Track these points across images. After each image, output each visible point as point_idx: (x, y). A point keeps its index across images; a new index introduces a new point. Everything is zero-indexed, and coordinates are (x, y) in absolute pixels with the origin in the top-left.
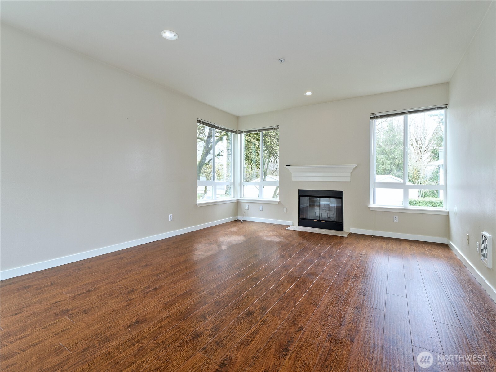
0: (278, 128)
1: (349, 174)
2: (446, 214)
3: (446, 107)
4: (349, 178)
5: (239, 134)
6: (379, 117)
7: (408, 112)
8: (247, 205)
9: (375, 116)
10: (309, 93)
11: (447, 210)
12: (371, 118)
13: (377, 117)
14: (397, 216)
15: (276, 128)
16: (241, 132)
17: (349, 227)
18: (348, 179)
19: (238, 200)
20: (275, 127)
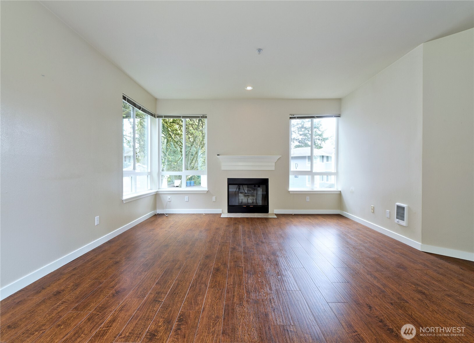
0: (206, 117)
1: (274, 164)
2: (339, 193)
3: (339, 116)
4: (274, 167)
5: (157, 118)
6: (296, 118)
7: (316, 116)
8: (169, 197)
9: (293, 116)
10: (249, 88)
11: (339, 190)
12: (291, 118)
13: (295, 118)
14: (309, 197)
15: (204, 117)
16: (159, 117)
17: (274, 209)
18: (273, 169)
19: (158, 191)
20: (202, 115)
